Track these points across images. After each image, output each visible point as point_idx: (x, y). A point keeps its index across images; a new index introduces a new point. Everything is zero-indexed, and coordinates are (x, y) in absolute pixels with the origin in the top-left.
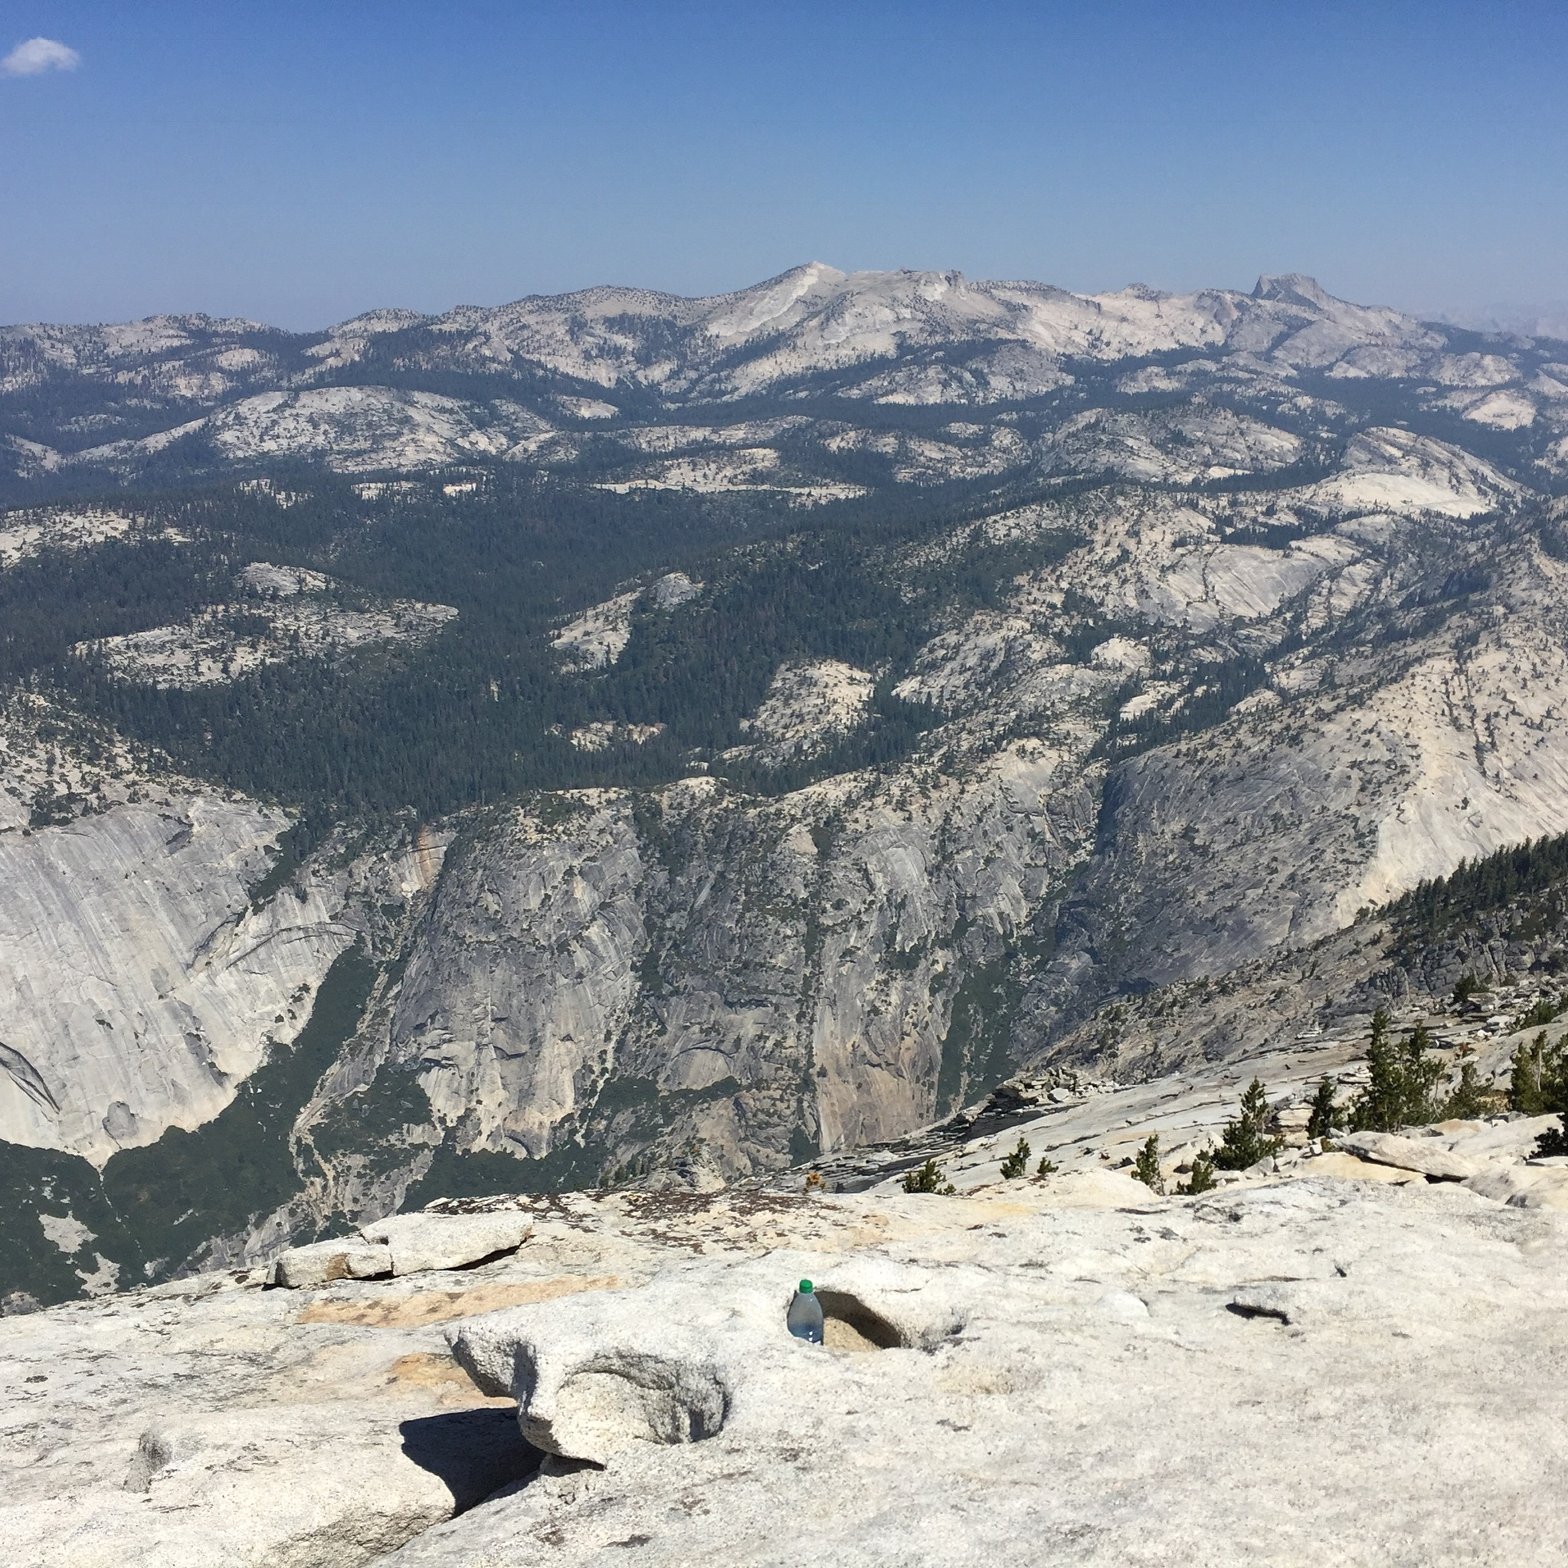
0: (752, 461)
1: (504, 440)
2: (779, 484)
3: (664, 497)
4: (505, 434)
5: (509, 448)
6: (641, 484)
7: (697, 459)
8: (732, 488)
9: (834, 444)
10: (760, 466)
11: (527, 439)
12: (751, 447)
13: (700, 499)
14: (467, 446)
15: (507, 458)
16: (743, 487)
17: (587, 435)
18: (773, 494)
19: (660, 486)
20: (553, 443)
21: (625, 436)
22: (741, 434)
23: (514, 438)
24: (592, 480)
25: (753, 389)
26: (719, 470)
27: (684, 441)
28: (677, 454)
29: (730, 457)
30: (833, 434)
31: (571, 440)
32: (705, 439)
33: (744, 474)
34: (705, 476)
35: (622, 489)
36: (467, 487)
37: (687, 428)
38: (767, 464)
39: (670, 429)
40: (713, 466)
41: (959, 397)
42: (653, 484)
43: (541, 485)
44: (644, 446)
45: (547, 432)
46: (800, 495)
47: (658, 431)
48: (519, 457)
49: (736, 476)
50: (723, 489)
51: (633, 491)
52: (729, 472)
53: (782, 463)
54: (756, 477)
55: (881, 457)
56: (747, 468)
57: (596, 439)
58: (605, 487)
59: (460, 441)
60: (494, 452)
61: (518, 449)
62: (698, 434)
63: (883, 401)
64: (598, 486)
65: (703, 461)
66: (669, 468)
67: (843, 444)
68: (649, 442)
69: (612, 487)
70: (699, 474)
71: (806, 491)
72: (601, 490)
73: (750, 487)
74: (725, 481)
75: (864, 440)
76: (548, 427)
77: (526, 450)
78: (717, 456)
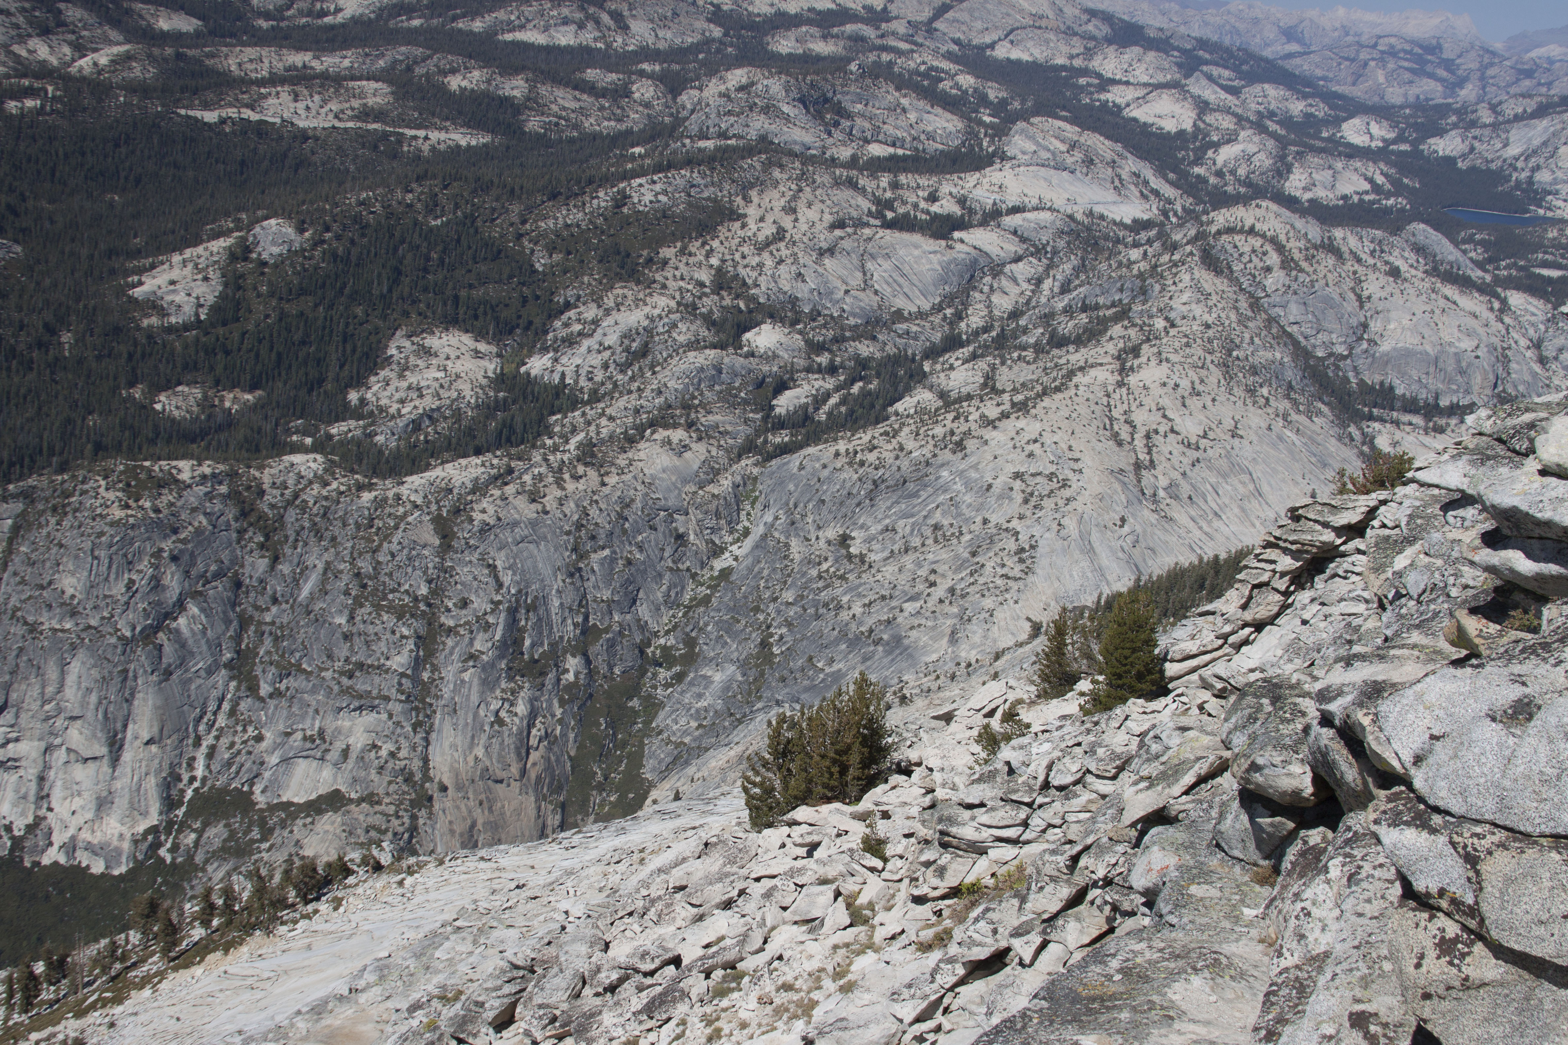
0: (362, 95)
1: (67, 50)
2: (393, 123)
3: (261, 129)
4: (70, 44)
5: (74, 60)
6: (232, 112)
7: (298, 88)
8: (338, 124)
9: (455, 83)
10: (371, 101)
11: (96, 50)
12: (360, 79)
13: (304, 136)
14: (24, 53)
15: (73, 70)
16: (350, 124)
17: (169, 51)
18: (385, 135)
19: (254, 117)
20: (128, 57)
21: (212, 56)
22: (346, 63)
23: (80, 49)
24: (177, 103)
25: (360, 11)
26: (325, 102)
27: (280, 65)
28: (274, 80)
29: (337, 91)
30: (454, 71)
31: (150, 56)
32: (305, 66)
33: (353, 109)
34: (308, 108)
35: (210, 117)
36: (30, 103)
37: (285, 51)
38: (378, 100)
39: (265, 52)
40: (317, 98)
41: (595, 40)
42: (247, 114)
43: (118, 107)
44: (233, 68)
45: (118, 44)
46: (415, 138)
47: (251, 52)
48: (87, 71)
49: (342, 111)
50: (327, 125)
51: (223, 121)
52: (334, 106)
53: (397, 100)
54: (365, 114)
55: (506, 102)
56: (356, 103)
57: (179, 56)
58: (191, 113)
59: (16, 48)
60: (55, 62)
61: (85, 63)
62: (298, 59)
63: (509, 37)
64: (183, 112)
65: (306, 92)
66: (265, 97)
67: (464, 84)
68: (240, 65)
69: (198, 114)
70: (301, 105)
71: (421, 133)
72: (188, 117)
73: (359, 124)
74: (331, 116)
75: (488, 82)
76: (121, 38)
77: (95, 64)
78: (322, 86)
